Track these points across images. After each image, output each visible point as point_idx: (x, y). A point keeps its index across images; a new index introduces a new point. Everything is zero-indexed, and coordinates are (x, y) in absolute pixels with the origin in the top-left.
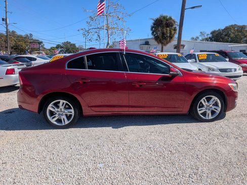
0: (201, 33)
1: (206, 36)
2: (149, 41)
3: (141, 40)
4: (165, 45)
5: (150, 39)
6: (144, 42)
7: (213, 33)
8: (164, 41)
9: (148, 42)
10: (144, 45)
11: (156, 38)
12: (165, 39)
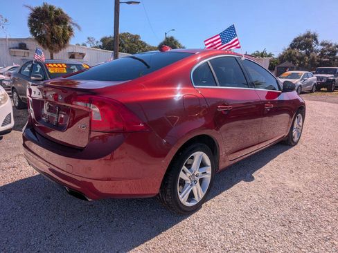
0: (89, 38)
1: (95, 43)
2: (25, 42)
3: (10, 39)
4: (56, 51)
5: (27, 39)
6: (17, 44)
7: (103, 40)
8: (56, 46)
9: (25, 45)
10: (17, 48)
11: (40, 40)
12: (57, 41)
